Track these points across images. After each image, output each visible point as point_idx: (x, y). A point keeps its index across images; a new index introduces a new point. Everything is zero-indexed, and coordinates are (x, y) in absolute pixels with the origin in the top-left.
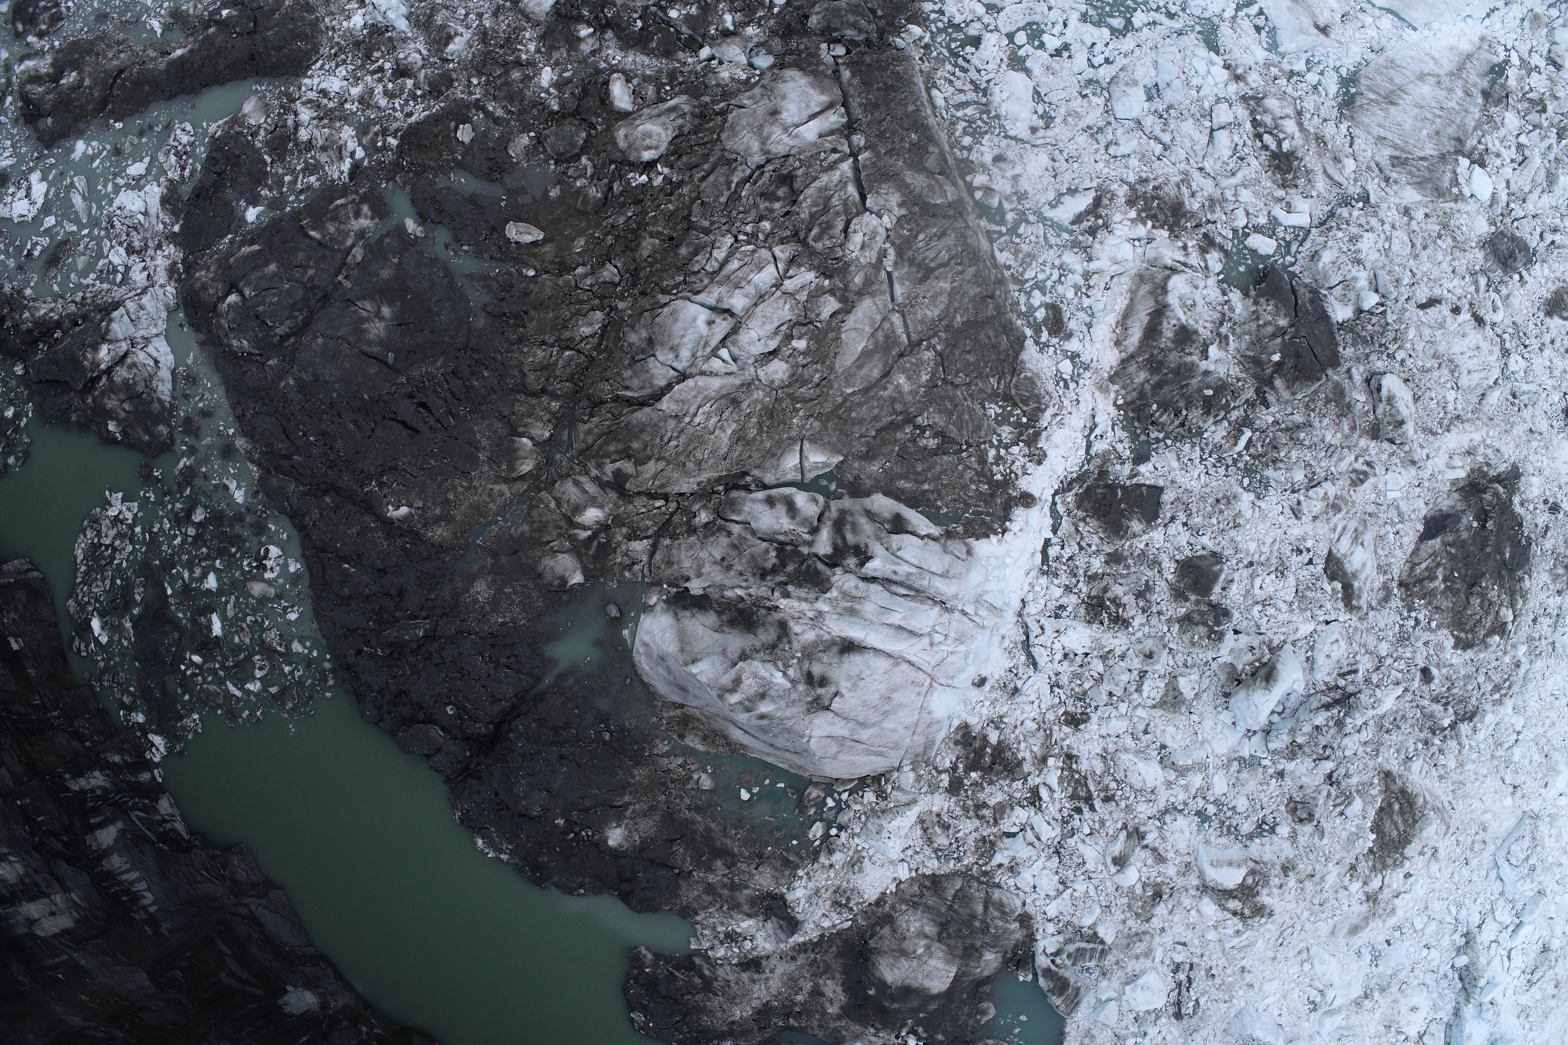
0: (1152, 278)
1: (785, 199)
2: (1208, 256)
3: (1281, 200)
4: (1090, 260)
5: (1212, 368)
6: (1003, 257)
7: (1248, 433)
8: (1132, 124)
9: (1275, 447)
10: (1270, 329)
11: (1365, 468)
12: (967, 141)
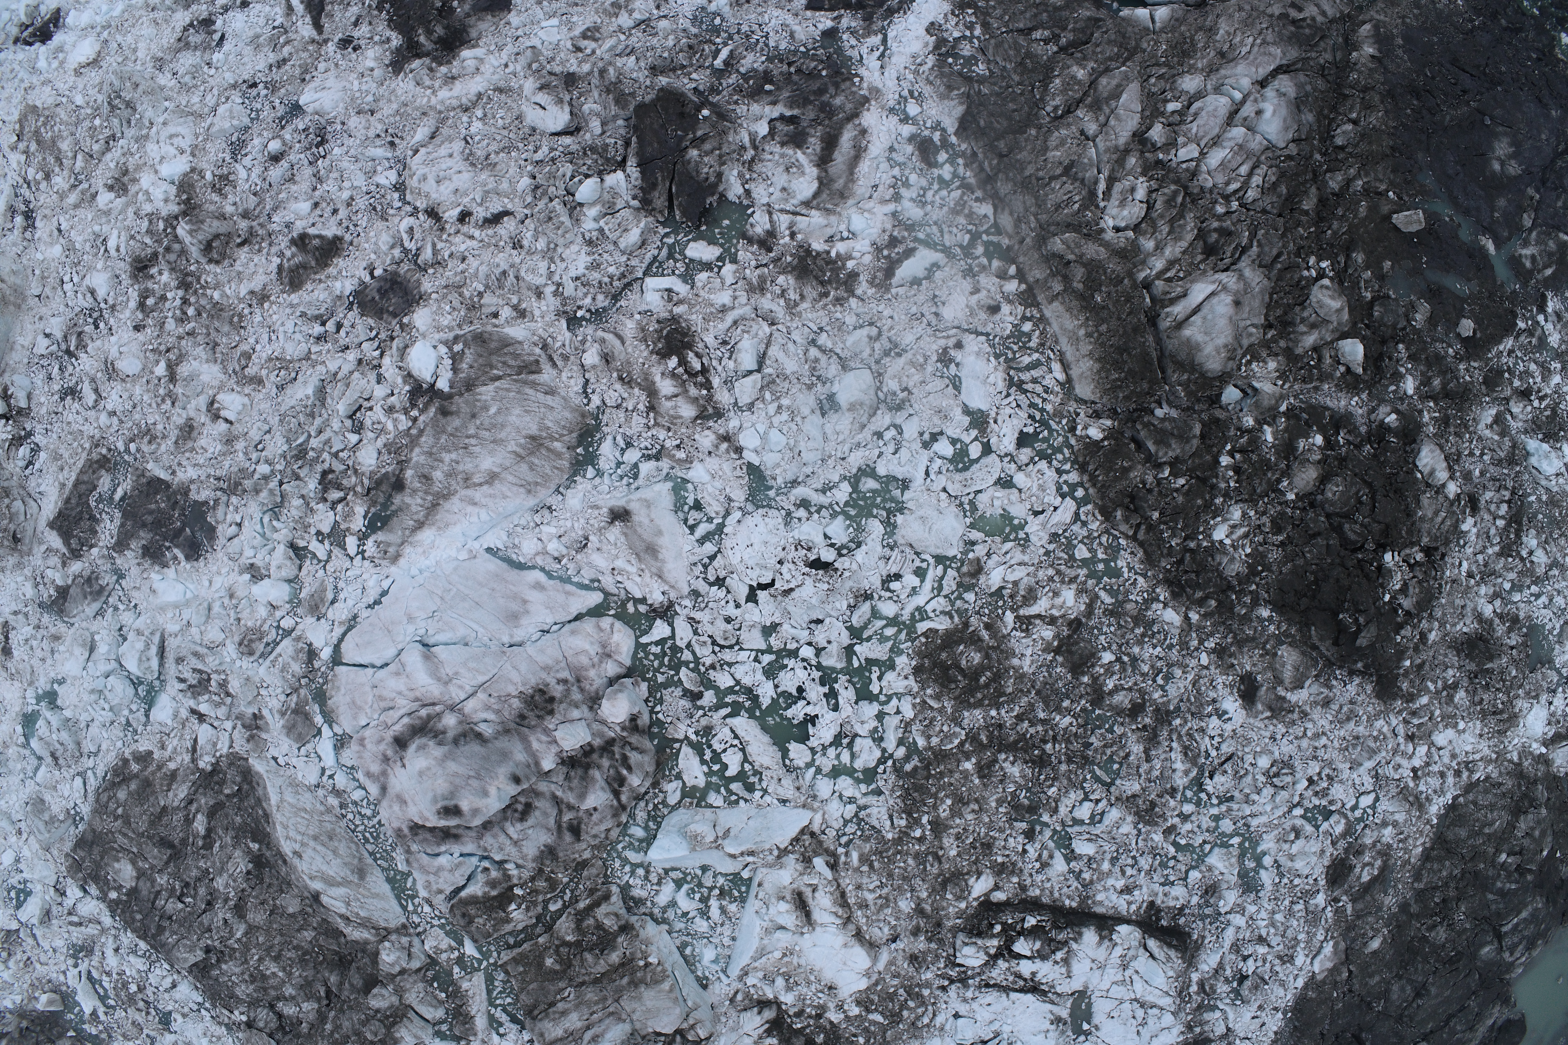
0: (832, 195)
1: (1210, 231)
2: (768, 226)
3: (680, 302)
4: (894, 214)
5: (768, 108)
6: (986, 209)
7: (718, 63)
8: (852, 364)
9: (690, 47)
10: (707, 146)
11: (584, 43)
12: (1027, 327)
